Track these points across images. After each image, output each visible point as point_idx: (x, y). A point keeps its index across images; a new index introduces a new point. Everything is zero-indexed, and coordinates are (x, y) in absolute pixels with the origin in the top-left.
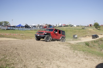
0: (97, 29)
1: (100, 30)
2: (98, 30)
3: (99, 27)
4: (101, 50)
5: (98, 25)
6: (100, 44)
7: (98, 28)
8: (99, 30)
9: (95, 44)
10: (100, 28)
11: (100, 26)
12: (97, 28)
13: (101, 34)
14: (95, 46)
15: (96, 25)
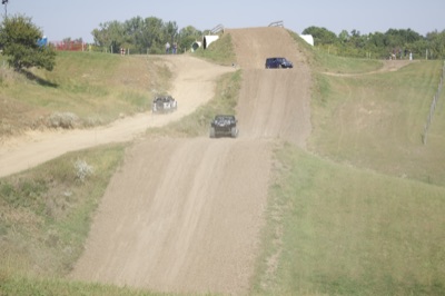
0: (30, 76)
1: (54, 86)
2: (34, 85)
3: (40, 56)
4: (69, 267)
5: (38, 37)
6: (56, 211)
7: (33, 70)
8: (42, 82)
9: (16, 215)
10: (50, 69)
11: (53, 54)
12: (29, 65)
13: (65, 126)
14: (11, 234)
15: (21, 41)
